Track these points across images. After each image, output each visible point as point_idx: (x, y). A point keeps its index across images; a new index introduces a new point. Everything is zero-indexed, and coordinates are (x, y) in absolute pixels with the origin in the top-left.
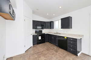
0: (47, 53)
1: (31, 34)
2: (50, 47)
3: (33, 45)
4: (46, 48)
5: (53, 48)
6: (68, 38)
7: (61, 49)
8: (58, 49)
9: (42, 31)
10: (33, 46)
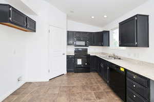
0: (78, 93)
1: (64, 54)
2: (92, 84)
3: (68, 71)
4: (84, 83)
5: (98, 87)
6: (128, 73)
7: (112, 95)
8: (107, 92)
9: (87, 49)
10: (67, 74)
